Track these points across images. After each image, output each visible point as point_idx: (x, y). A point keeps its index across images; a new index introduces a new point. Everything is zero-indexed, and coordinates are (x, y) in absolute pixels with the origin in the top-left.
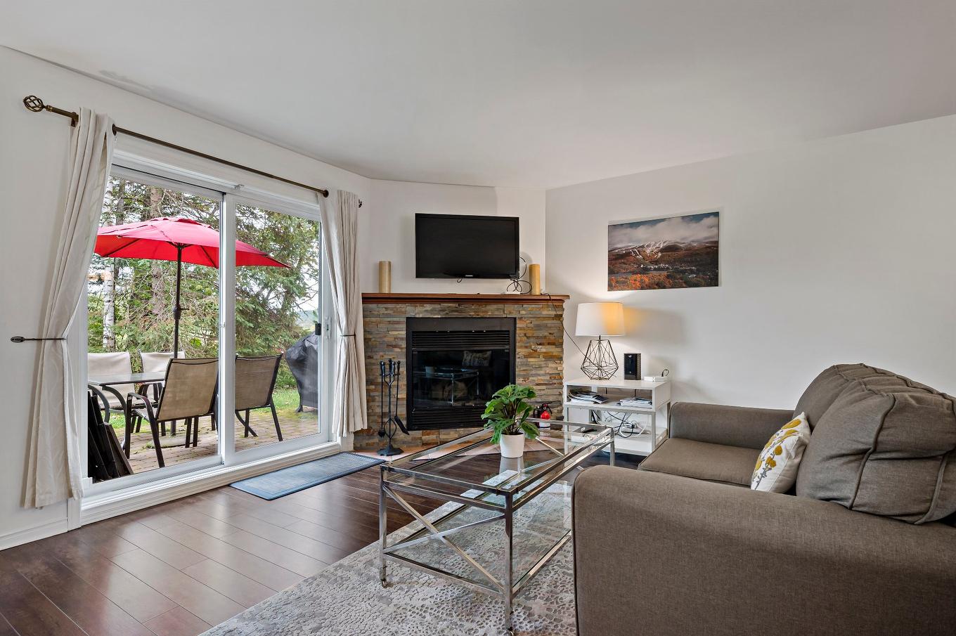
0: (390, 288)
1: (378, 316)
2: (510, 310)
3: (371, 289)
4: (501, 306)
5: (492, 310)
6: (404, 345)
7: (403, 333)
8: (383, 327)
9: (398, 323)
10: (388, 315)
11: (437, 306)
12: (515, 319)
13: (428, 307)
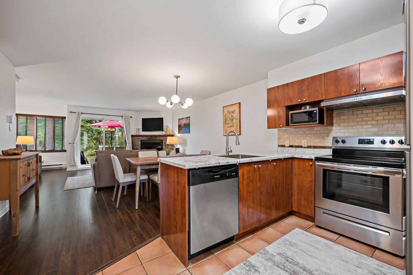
0: (139, 134)
1: (135, 139)
2: (162, 138)
3: (135, 134)
4: (160, 137)
5: (158, 138)
6: (140, 145)
7: (140, 143)
8: (136, 142)
9: (139, 141)
10: (137, 139)
11: (147, 137)
12: (163, 140)
13: (145, 137)
